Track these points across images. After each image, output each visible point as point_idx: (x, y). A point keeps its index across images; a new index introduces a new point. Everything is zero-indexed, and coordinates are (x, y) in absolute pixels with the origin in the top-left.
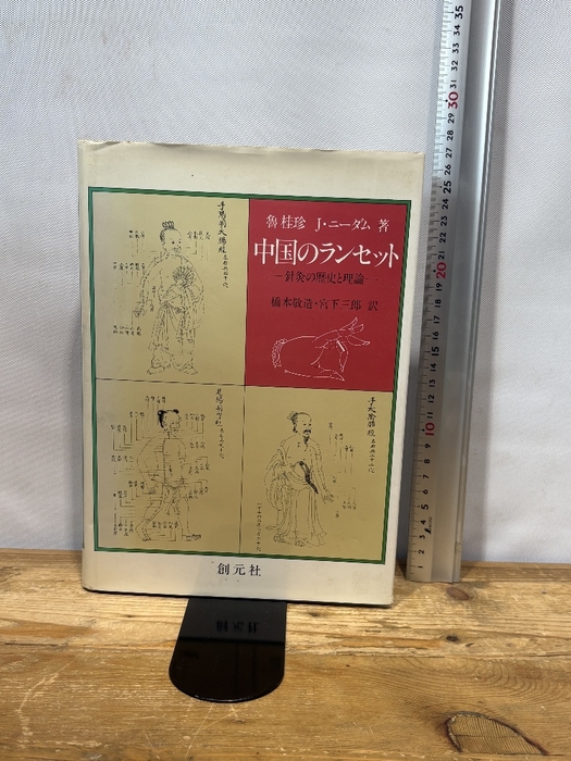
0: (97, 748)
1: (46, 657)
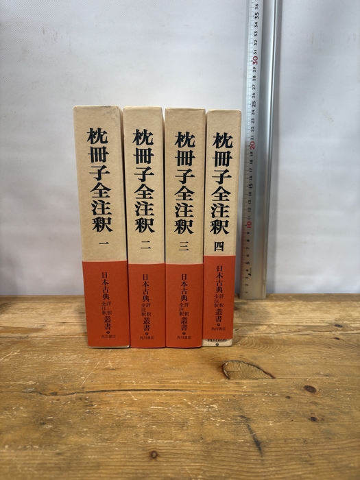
0: (32, 385)
1: (15, 343)
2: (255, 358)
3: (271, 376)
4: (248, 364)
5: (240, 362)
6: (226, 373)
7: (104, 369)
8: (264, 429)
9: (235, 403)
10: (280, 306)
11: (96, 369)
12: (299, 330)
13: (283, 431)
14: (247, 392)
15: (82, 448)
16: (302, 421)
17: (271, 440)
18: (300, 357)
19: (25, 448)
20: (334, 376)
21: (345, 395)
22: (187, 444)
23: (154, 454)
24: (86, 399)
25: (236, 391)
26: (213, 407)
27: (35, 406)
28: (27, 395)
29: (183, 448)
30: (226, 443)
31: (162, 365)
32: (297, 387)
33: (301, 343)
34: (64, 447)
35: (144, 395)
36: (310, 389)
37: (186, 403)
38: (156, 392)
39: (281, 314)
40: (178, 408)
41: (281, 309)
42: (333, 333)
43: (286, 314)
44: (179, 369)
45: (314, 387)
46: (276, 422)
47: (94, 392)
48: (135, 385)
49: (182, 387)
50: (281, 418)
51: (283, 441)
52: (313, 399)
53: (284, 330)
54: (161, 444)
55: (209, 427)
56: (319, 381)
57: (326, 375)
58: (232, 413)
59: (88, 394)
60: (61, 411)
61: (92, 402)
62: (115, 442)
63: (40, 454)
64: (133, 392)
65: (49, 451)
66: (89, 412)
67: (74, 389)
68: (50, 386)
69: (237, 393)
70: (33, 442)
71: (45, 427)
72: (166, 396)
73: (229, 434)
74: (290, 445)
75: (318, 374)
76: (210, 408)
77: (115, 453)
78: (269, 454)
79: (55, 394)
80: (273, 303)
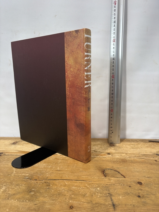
0: (28, 176)
2: (118, 168)
3: (124, 176)
4: (115, 171)
5: (111, 169)
6: (105, 174)
7: (55, 170)
8: (117, 199)
9: (107, 187)
10: (133, 145)
11: (53, 170)
12: (139, 156)
13: (125, 201)
14: (112, 183)
15: (44, 203)
16: (134, 197)
17: (119, 204)
18: (138, 169)
19: (23, 201)
20: (151, 178)
21: (155, 187)
22: (85, 204)
23: (72, 207)
24: (48, 183)
25: (108, 182)
26: (97, 189)
27: (28, 184)
28: (26, 180)
29: (83, 205)
30: (101, 204)
31: (79, 169)
32: (134, 182)
33: (139, 162)
34: (37, 202)
35: (70, 182)
36: (140, 183)
37: (87, 187)
38: (75, 181)
39: (133, 148)
40: (83, 188)
41: (133, 146)
42: (155, 158)
43: (135, 148)
44: (86, 172)
45: (142, 182)
46: (123, 197)
47: (51, 180)
48: (67, 178)
49: (86, 179)
50: (125, 195)
51: (124, 205)
52: (140, 188)
53: (133, 156)
54: (74, 203)
55: (95, 197)
56: (144, 180)
57: (148, 178)
58: (105, 192)
59: (49, 181)
60: (38, 187)
61: (50, 184)
62: (57, 201)
63: (29, 204)
64: (67, 181)
65: (32, 203)
66: (48, 188)
67: (43, 178)
68: (34, 177)
69: (108, 183)
70: (26, 199)
71: (31, 193)
72: (79, 183)
73: (103, 201)
74: (127, 207)
75: (145, 177)
76: (96, 189)
77: (57, 205)
78: (118, 210)
79: (36, 180)
80: (130, 143)
